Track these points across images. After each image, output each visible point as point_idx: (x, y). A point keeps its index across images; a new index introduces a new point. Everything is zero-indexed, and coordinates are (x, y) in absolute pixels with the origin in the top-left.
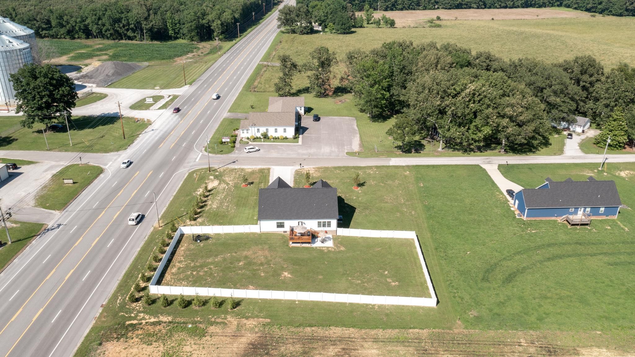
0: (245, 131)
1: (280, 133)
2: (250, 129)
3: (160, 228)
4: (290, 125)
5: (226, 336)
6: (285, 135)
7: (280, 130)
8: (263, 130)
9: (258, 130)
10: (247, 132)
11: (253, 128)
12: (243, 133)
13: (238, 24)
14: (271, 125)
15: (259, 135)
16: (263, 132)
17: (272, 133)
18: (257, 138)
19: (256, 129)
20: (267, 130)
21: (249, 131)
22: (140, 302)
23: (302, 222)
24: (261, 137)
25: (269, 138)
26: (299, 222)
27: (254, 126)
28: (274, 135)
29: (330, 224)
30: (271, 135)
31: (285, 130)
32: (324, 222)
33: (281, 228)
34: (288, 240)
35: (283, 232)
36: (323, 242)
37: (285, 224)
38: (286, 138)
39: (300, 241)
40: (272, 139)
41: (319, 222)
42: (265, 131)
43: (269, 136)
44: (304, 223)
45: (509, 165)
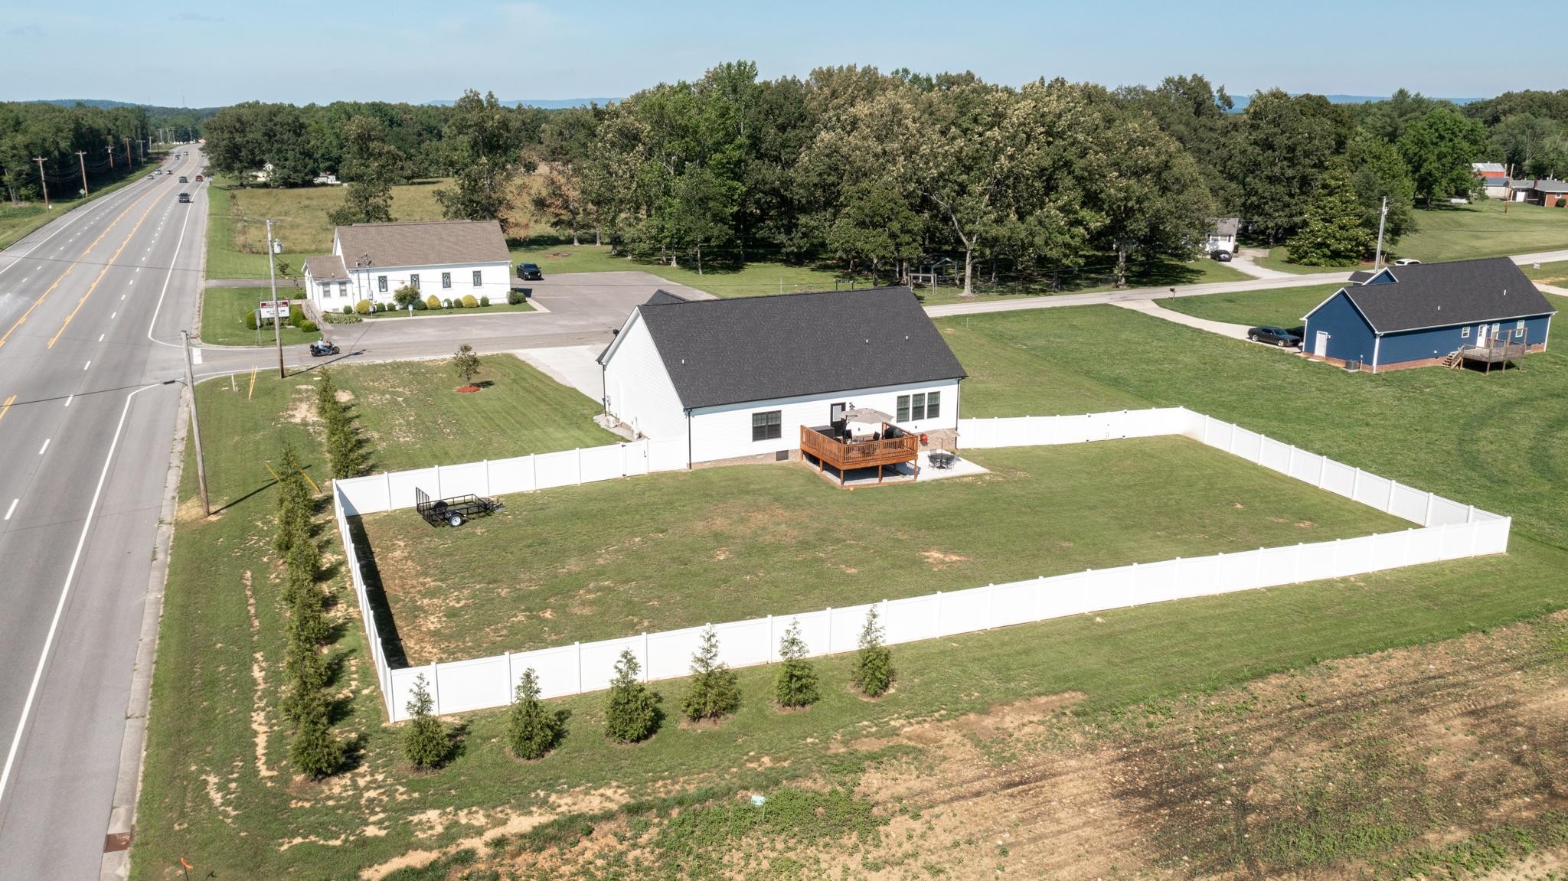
0: (335, 289)
1: (462, 287)
2: (354, 277)
3: (213, 518)
4: (492, 260)
5: (978, 794)
6: (478, 294)
7: (462, 276)
8: (399, 279)
9: (383, 281)
10: (343, 293)
11: (364, 276)
12: (327, 294)
13: (81, 154)
14: (427, 262)
15: (388, 298)
16: (401, 287)
17: (431, 286)
18: (380, 310)
19: (375, 276)
20: (415, 279)
21: (348, 286)
22: (362, 769)
23: (843, 405)
24: (395, 303)
25: (425, 308)
26: (832, 405)
27: (368, 267)
28: (444, 296)
29: (938, 405)
30: (433, 297)
31: (477, 275)
32: (919, 397)
33: (769, 438)
34: (815, 475)
35: (782, 455)
36: (941, 467)
37: (780, 417)
38: (485, 303)
39: (879, 463)
40: (437, 308)
41: (902, 400)
42: (408, 284)
43: (425, 298)
44: (852, 407)
45: (1177, 299)
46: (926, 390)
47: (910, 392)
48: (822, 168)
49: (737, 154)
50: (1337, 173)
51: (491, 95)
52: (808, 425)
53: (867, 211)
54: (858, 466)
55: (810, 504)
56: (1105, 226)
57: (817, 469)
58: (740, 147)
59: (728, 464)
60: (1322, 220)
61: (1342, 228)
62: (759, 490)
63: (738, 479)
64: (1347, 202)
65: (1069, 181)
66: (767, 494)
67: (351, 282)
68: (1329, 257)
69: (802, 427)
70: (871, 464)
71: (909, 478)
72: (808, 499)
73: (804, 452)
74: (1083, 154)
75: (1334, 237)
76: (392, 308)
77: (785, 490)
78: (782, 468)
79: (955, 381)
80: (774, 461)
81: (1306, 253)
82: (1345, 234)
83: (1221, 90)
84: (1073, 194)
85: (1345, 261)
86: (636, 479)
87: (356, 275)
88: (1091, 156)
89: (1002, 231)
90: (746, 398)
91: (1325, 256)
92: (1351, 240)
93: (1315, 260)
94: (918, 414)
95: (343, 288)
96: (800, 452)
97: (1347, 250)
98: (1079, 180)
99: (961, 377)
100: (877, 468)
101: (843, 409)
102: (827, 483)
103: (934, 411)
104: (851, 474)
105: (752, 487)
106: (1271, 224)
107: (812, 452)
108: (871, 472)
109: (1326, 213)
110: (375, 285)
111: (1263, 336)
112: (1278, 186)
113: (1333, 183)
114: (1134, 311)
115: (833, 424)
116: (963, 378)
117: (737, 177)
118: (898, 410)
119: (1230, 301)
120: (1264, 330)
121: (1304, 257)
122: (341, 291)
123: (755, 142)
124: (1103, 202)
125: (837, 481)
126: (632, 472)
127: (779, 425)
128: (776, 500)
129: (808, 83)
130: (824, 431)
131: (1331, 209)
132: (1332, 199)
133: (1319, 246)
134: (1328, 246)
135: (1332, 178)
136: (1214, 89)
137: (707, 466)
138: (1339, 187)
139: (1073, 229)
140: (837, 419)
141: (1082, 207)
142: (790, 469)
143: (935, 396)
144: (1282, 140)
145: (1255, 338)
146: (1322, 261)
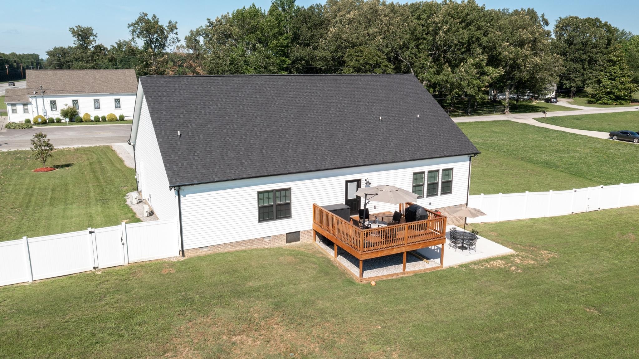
0: (20, 108)
1: (107, 108)
2: (33, 101)
4: (127, 92)
6: (117, 113)
7: (107, 101)
8: (64, 103)
9: (53, 103)
10: (25, 111)
11: (40, 100)
12: (14, 111)
14: (84, 92)
15: (56, 115)
16: (66, 108)
17: (87, 108)
18: (52, 121)
19: (47, 100)
20: (75, 102)
21: (29, 107)
23: (359, 182)
24: (61, 118)
25: (81, 121)
26: (347, 182)
27: (42, 94)
28: (93, 114)
29: (451, 182)
30: (87, 114)
31: (117, 101)
32: (433, 173)
33: (277, 218)
34: (328, 261)
35: (293, 237)
36: (462, 248)
37: (290, 196)
38: (122, 119)
39: (404, 249)
40: (89, 121)
41: (418, 176)
42: (71, 105)
43: (82, 115)
44: (368, 184)
45: (547, 118)
46: (440, 166)
47: (426, 167)
48: (333, 48)
49: (286, 42)
50: (618, 53)
51: (155, 16)
52: (321, 204)
53: (361, 62)
54: (380, 255)
55: (322, 312)
56: (500, 76)
57: (331, 253)
58: (287, 38)
59: (230, 249)
60: (609, 79)
61: (622, 83)
62: (257, 290)
63: (235, 271)
64: (624, 69)
65: (479, 50)
66: (267, 296)
67: (31, 103)
68: (615, 100)
69: (315, 206)
70: (395, 251)
71: (434, 263)
72: (320, 304)
73: (317, 233)
74: (485, 34)
75: (617, 88)
76: (59, 121)
77: (290, 289)
78: (291, 253)
79: (467, 157)
80: (283, 243)
81: (601, 97)
82: (624, 87)
83: (543, 16)
84: (481, 57)
85: (623, 102)
86: (109, 272)
87: (34, 99)
88: (491, 35)
89: (441, 77)
90: (249, 174)
91: (611, 99)
92: (627, 90)
93: (605, 101)
94: (432, 191)
95: (26, 107)
96: (312, 233)
97: (625, 95)
98: (484, 48)
99: (473, 154)
100: (401, 254)
101: (359, 186)
102: (343, 273)
103: (447, 188)
104: (370, 264)
105: (251, 284)
106: (573, 85)
107: (325, 234)
108: (395, 259)
109: (611, 75)
110: (48, 106)
111: (621, 137)
112: (577, 64)
113: (615, 59)
114: (526, 124)
115: (348, 202)
116: (475, 154)
117: (286, 55)
118: (414, 186)
119: (578, 119)
120: (622, 132)
121: (599, 100)
122: (24, 109)
123: (296, 38)
124: (500, 61)
125: (354, 270)
126: (105, 263)
127: (289, 204)
128: (277, 306)
129: (325, 6)
130: (337, 211)
131: (614, 72)
132: (614, 68)
133: (608, 93)
134: (613, 94)
135: (615, 56)
136: (539, 15)
137: (203, 252)
138: (618, 61)
139: (482, 77)
140: (352, 196)
141: (487, 65)
142: (302, 254)
143: (448, 172)
144: (578, 40)
145: (615, 138)
146: (610, 102)
